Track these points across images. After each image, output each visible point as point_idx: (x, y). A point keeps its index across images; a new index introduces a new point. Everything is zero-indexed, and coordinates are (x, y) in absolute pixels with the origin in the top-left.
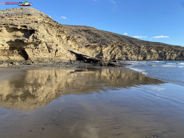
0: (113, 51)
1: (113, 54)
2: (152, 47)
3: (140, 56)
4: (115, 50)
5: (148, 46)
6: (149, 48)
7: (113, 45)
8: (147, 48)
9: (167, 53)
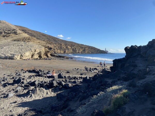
2: (68, 45)
3: (62, 50)
5: (66, 44)
9: (77, 49)
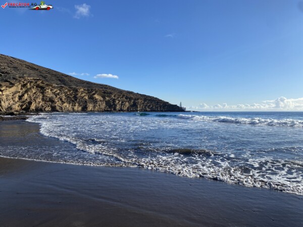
0: (26, 96)
1: (26, 100)
2: (96, 92)
3: (77, 104)
4: (29, 93)
5: (89, 89)
6: (91, 92)
7: (26, 84)
8: (89, 93)
9: (117, 102)
